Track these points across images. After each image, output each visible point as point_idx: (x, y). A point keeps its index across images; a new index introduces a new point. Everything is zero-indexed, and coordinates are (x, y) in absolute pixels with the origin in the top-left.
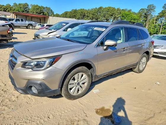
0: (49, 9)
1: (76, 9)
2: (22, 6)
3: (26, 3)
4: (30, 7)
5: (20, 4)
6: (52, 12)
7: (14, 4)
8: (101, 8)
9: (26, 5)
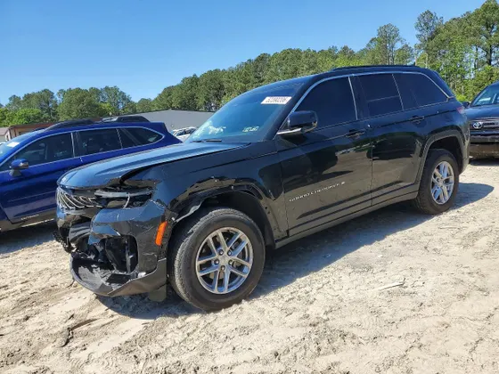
0: (115, 90)
1: (195, 75)
2: (34, 101)
3: (45, 91)
4: (58, 99)
5: (28, 97)
6: (124, 99)
7: (10, 99)
8: (262, 58)
9: (46, 95)
